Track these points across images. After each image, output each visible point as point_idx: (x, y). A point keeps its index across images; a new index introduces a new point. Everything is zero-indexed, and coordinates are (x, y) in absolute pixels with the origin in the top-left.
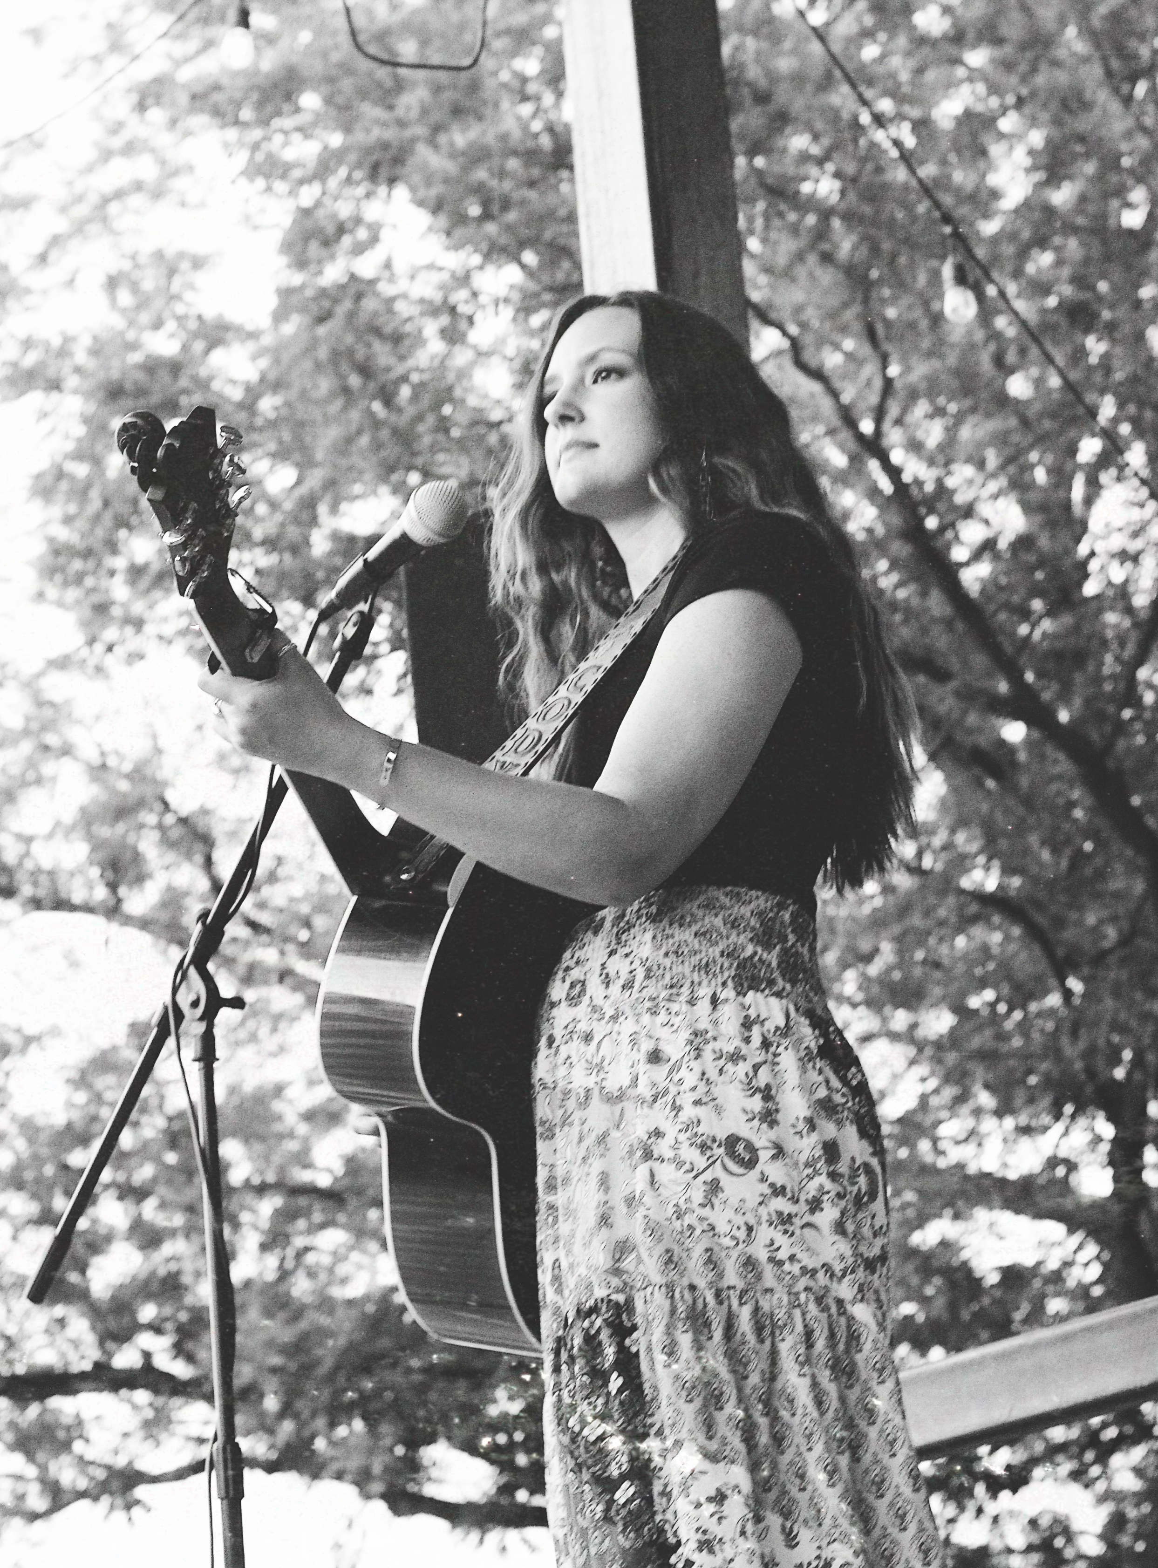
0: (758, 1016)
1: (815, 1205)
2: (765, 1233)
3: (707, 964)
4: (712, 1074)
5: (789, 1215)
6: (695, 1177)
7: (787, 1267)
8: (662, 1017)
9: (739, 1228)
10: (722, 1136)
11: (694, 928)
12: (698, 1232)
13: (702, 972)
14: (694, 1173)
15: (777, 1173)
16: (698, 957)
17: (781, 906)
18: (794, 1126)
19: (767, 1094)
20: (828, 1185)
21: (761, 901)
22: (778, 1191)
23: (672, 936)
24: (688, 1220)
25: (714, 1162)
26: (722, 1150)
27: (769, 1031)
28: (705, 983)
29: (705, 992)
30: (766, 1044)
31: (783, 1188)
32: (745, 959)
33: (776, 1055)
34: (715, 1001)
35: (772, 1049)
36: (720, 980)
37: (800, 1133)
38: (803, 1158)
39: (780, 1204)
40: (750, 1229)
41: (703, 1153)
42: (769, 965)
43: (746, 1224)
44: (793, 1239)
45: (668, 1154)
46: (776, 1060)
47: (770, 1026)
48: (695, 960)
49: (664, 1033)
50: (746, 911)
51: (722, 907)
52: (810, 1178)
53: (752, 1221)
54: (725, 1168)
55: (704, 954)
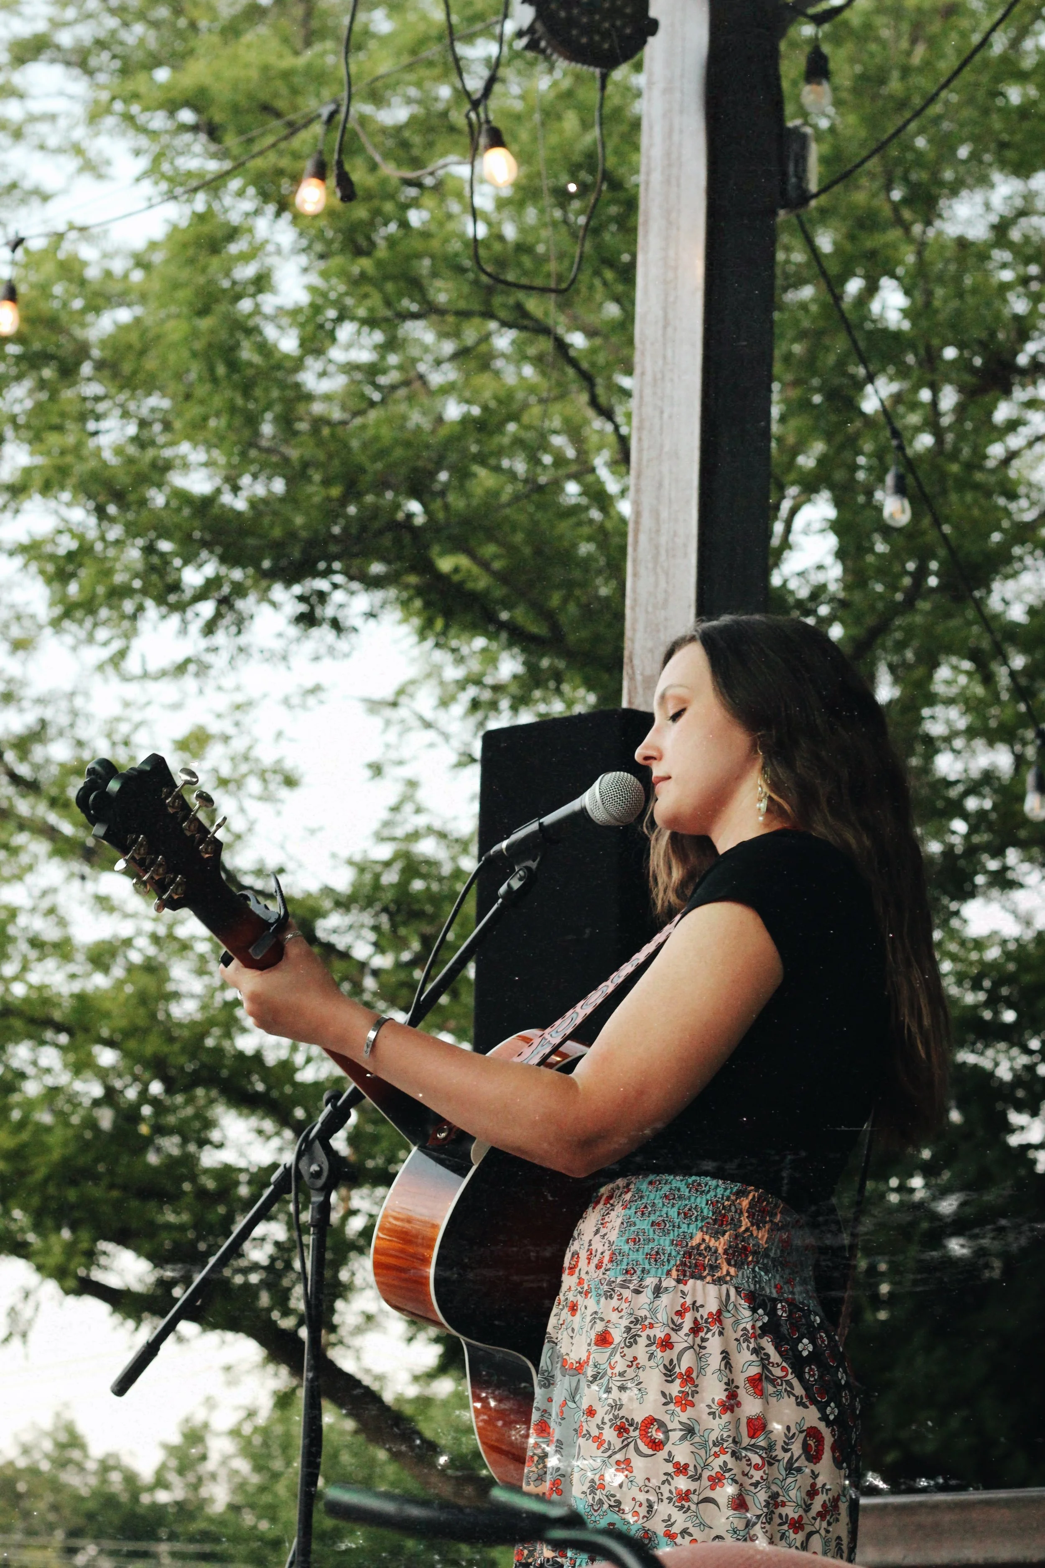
0: (695, 1302)
1: (716, 1481)
2: (664, 1509)
3: (658, 1253)
4: (642, 1359)
5: (688, 1491)
6: (610, 1457)
7: (679, 1540)
8: (615, 1302)
9: (640, 1505)
10: (639, 1419)
11: (653, 1218)
12: (606, 1506)
13: (652, 1261)
14: (610, 1452)
15: (682, 1453)
16: (651, 1245)
17: (740, 1194)
18: (709, 1406)
19: (688, 1378)
20: (731, 1462)
21: (718, 1188)
22: (681, 1469)
23: (635, 1225)
24: (599, 1495)
25: (627, 1445)
26: (637, 1433)
27: (702, 1317)
28: (653, 1271)
29: (650, 1281)
30: (696, 1329)
31: (686, 1466)
32: (692, 1248)
33: (704, 1340)
34: (658, 1291)
35: (702, 1334)
36: (666, 1268)
37: (713, 1414)
38: (713, 1436)
39: (682, 1483)
40: (650, 1506)
41: (620, 1435)
42: (716, 1251)
43: (648, 1500)
44: (688, 1514)
45: (595, 1432)
46: (704, 1344)
47: (704, 1312)
48: (647, 1249)
49: (614, 1317)
50: (701, 1201)
51: (681, 1198)
52: (716, 1455)
53: (653, 1498)
54: (637, 1450)
55: (656, 1243)
